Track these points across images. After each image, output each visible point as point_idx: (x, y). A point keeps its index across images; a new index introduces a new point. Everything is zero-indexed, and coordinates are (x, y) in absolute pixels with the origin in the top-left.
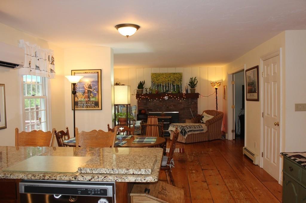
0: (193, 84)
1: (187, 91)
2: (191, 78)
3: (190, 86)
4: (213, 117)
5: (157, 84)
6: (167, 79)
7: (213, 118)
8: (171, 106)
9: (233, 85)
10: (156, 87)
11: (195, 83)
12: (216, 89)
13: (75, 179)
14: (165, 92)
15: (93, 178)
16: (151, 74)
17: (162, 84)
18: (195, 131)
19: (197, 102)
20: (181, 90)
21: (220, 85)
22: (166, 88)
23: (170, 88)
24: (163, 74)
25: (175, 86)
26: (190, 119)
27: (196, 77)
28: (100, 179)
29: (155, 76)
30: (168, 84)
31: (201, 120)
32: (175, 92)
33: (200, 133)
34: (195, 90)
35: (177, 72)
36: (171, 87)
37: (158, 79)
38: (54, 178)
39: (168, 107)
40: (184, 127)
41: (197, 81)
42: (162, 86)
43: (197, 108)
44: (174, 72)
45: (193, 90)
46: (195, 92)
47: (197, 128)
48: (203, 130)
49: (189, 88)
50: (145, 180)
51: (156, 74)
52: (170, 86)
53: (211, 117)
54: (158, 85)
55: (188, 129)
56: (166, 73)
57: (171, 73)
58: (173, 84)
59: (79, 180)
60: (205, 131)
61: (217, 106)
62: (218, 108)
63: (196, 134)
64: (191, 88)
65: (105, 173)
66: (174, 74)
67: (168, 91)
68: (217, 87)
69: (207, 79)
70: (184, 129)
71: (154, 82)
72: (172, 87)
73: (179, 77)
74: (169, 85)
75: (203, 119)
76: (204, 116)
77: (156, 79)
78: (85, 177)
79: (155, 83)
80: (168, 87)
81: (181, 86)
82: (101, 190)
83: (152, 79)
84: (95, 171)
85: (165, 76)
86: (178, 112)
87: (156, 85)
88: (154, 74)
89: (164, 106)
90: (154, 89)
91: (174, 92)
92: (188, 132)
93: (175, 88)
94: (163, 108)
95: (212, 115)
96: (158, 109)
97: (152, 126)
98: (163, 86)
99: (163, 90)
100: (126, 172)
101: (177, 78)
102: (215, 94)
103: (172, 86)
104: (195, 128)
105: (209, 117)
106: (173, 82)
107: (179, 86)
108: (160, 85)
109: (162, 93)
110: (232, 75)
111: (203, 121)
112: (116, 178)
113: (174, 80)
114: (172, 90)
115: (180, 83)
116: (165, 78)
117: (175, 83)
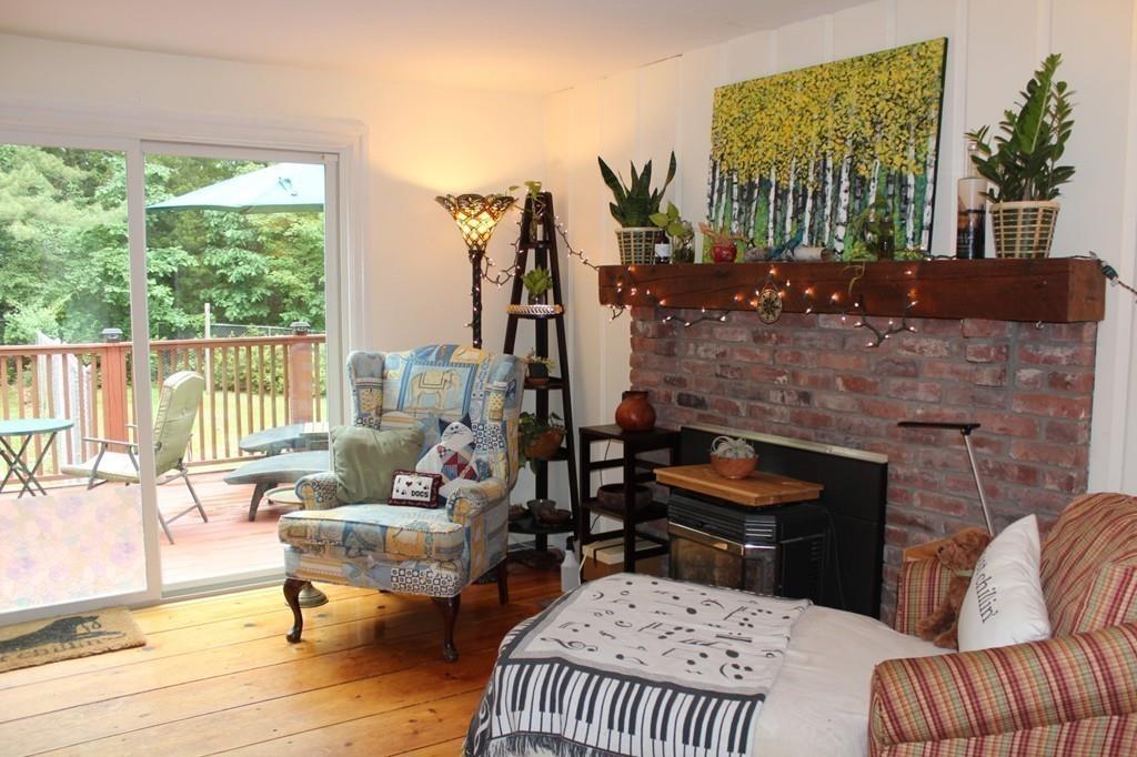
5: (744, 181)
6: (816, 127)
8: (827, 384)
10: (736, 205)
16: (716, 91)
17: (773, 180)
20: (921, 226)
22: (799, 212)
23: (828, 211)
24: (787, 82)
25: (873, 188)
29: (735, 110)
30: (821, 170)
34: (1049, 215)
36: (836, 199)
37: (752, 132)
39: (805, 397)
42: (772, 197)
46: (1044, 243)
51: (743, 86)
52: (829, 188)
54: (751, 185)
58: (853, 170)
66: (875, 61)
71: (725, 168)
72: (844, 196)
74: (825, 183)
77: (742, 137)
79: (731, 171)
80: (814, 197)
81: (921, 183)
83: (716, 137)
85: (799, 99)
87: (736, 191)
88: (732, 89)
94: (775, 396)
96: (738, 403)
98: (781, 196)
99: (779, 229)
101: (895, 99)
103: (845, 184)
106: (856, 145)
107: (903, 185)
108: (765, 186)
113: (868, 132)
114: (841, 231)
115: (911, 152)
116: (805, 110)
117: (873, 157)
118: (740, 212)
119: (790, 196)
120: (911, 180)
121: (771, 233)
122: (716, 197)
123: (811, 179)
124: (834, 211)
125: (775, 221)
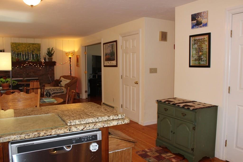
0: (50, 53)
1: (45, 59)
2: (48, 49)
3: (48, 55)
4: (70, 80)
5: (17, 53)
6: (27, 49)
7: (70, 82)
8: (30, 73)
9: (85, 54)
10: (16, 55)
11: (52, 53)
12: (70, 58)
13: (70, 131)
14: (26, 60)
15: (85, 127)
16: (11, 43)
17: (22, 53)
18: (58, 93)
19: (54, 68)
20: (40, 59)
21: (73, 54)
22: (26, 57)
23: (29, 57)
24: (22, 44)
25: (35, 55)
26: (50, 83)
27: (53, 48)
28: (91, 128)
29: (15, 46)
30: (28, 53)
31: (59, 84)
32: (35, 60)
33: (61, 95)
34: (52, 58)
35: (35, 42)
37: (18, 48)
38: (49, 134)
39: (28, 74)
40: (49, 90)
41: (54, 51)
42: (22, 55)
43: (54, 74)
44: (33, 43)
45: (51, 58)
46: (52, 60)
47: (59, 90)
48: (63, 92)
49: (47, 57)
50: (124, 122)
51: (15, 43)
52: (29, 55)
53: (68, 81)
54: (18, 54)
55: (52, 91)
56: (25, 43)
57: (31, 43)
58: (32, 54)
59: (73, 131)
60: (65, 93)
61: (71, 72)
62: (71, 74)
63: (58, 95)
64: (49, 57)
65: (92, 122)
66: (33, 44)
67: (28, 59)
68: (71, 57)
69: (62, 50)
70: (49, 92)
71: (14, 51)
72: (31, 56)
73: (38, 47)
74: (29, 54)
75: (61, 83)
76: (62, 80)
77: (16, 48)
78: (78, 127)
79: (15, 52)
80: (28, 55)
81: (40, 55)
82: (92, 136)
83: (12, 48)
84: (83, 122)
85: (24, 46)
86: (38, 78)
87: (16, 54)
88: (14, 43)
89: (24, 73)
90: (14, 57)
91: (33, 61)
92: (53, 94)
93: (34, 57)
94: (23, 74)
95: (69, 80)
96: (18, 76)
97: (35, 90)
98: (23, 55)
99: (23, 58)
100: (108, 118)
101: (36, 48)
102: (69, 62)
103: (31, 55)
104: (57, 90)
105: (67, 81)
106: (32, 51)
107: (38, 55)
108: (20, 54)
109: (22, 61)
110: (85, 47)
111: (61, 84)
112: (103, 124)
113: (33, 50)
114: (31, 59)
115: (38, 52)
116: (25, 47)
117: (34, 52)
118: (17, 56)
119: (24, 55)
120: (39, 55)
121: (22, 59)
122: (13, 54)
123: (27, 54)
124: (30, 57)
125: (22, 57)
